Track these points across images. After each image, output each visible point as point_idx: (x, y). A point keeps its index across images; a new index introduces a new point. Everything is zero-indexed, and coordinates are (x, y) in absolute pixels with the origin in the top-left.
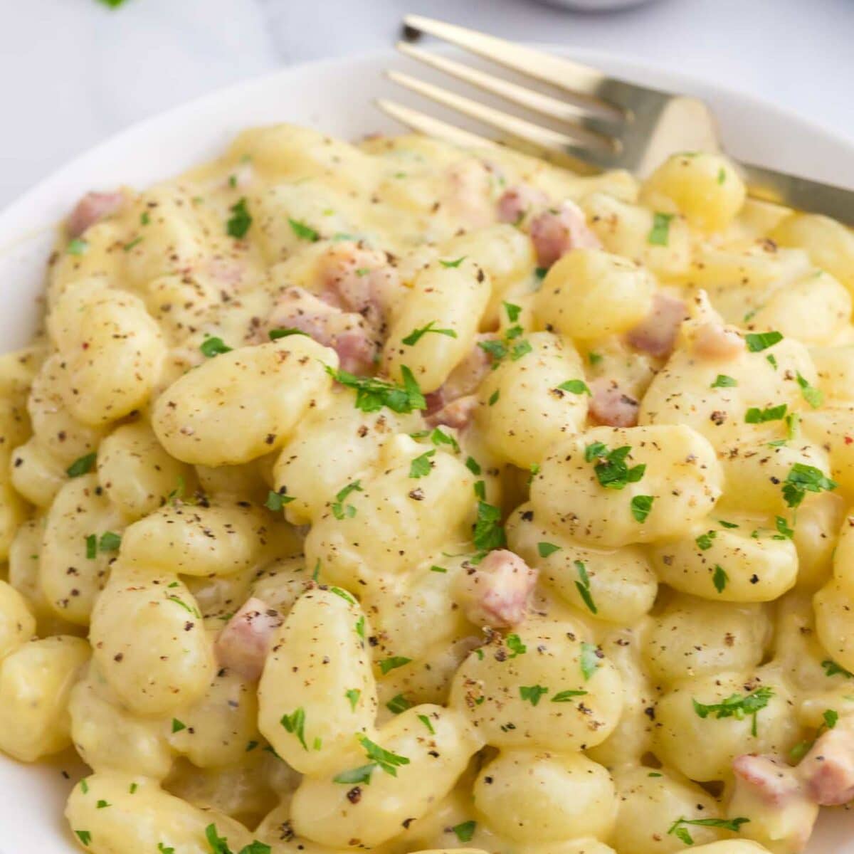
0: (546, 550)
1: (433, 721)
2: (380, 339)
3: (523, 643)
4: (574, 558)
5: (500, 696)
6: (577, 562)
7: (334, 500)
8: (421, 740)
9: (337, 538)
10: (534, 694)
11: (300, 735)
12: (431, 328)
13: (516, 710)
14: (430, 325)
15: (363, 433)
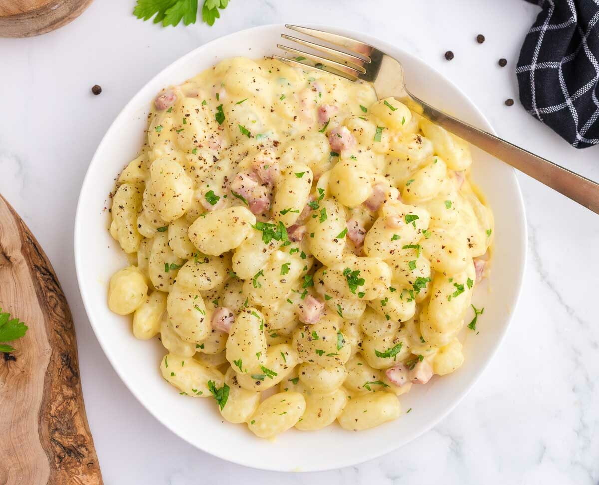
0: (328, 298)
1: (285, 355)
2: (272, 193)
3: (318, 335)
4: (337, 303)
5: (309, 351)
6: (338, 305)
7: (253, 277)
8: (281, 365)
9: (254, 294)
10: (321, 352)
11: (240, 367)
12: (291, 210)
13: (314, 356)
14: (290, 209)
15: (265, 251)
